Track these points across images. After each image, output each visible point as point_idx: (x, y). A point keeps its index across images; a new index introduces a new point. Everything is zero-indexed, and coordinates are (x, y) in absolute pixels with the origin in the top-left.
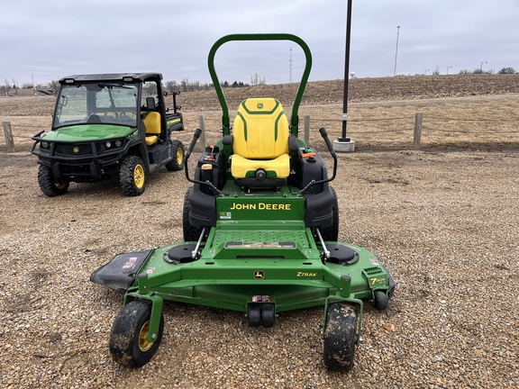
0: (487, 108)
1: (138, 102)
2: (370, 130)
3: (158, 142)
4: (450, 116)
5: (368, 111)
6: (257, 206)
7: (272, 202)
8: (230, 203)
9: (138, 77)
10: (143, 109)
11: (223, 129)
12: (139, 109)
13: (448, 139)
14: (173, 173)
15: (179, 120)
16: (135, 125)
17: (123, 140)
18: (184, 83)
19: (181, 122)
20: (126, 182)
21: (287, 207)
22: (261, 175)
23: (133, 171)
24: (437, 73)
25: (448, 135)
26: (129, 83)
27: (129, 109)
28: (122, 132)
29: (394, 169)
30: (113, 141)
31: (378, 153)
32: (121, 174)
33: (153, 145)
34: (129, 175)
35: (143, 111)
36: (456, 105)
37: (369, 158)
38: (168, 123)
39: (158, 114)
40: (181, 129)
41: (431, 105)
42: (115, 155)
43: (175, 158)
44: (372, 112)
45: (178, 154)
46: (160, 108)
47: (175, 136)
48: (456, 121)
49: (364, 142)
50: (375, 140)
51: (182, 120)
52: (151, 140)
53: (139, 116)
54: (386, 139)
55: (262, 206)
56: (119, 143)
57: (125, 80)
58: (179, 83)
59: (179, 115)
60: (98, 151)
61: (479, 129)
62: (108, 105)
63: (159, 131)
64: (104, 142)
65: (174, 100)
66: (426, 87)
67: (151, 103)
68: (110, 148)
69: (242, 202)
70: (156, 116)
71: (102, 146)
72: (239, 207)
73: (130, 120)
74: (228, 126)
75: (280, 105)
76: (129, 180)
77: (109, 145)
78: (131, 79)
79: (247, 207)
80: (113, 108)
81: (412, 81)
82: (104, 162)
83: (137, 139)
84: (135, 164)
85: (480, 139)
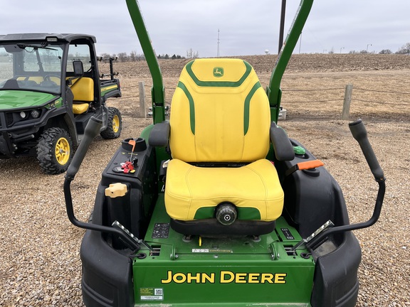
0: (395, 81)
1: (64, 65)
2: (296, 98)
3: (90, 111)
4: (364, 87)
5: (291, 81)
6: (217, 278)
7: (247, 269)
8: (162, 271)
9: (63, 37)
10: (69, 74)
11: (154, 110)
12: (64, 74)
13: (369, 109)
14: (108, 142)
15: (116, 86)
16: (58, 92)
17: (41, 110)
18: (133, 55)
19: (118, 88)
20: (45, 159)
21: (278, 279)
22: (227, 218)
23: (53, 146)
24: (332, 52)
25: (367, 105)
26: (53, 43)
27: (54, 74)
28: (42, 100)
29: (334, 142)
30: (28, 111)
31: (310, 122)
32: (39, 150)
33: (84, 114)
34: (48, 151)
35: (70, 77)
36: (366, 78)
37: (305, 128)
38: (102, 90)
39: (91, 81)
40: (118, 96)
41: (345, 77)
42: (30, 128)
43: (110, 126)
44: (295, 82)
45: (114, 121)
46: (93, 74)
47: (110, 103)
48: (371, 93)
49: (294, 110)
50: (302, 108)
51: (119, 86)
52: (82, 108)
53: (64, 82)
54: (312, 108)
55: (227, 277)
56: (35, 113)
57: (49, 40)
58: (129, 54)
59: (116, 82)
60: (9, 122)
61: (392, 101)
62: (37, 69)
63: (92, 98)
64: (18, 112)
65: (111, 66)
66: (330, 62)
67: (78, 67)
68: (24, 119)
69: (187, 269)
70: (88, 82)
71: (14, 116)
72: (179, 278)
73: (54, 86)
74: (162, 105)
75: (253, 71)
76: (48, 157)
77: (23, 115)
78: (55, 40)
79: (197, 278)
80: (41, 73)
81: (317, 58)
82: (16, 136)
83: (59, 108)
84: (57, 137)
85: (396, 110)
